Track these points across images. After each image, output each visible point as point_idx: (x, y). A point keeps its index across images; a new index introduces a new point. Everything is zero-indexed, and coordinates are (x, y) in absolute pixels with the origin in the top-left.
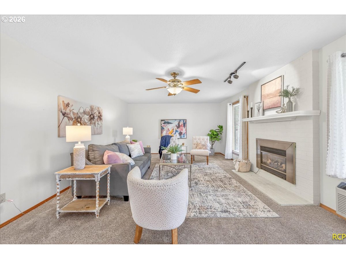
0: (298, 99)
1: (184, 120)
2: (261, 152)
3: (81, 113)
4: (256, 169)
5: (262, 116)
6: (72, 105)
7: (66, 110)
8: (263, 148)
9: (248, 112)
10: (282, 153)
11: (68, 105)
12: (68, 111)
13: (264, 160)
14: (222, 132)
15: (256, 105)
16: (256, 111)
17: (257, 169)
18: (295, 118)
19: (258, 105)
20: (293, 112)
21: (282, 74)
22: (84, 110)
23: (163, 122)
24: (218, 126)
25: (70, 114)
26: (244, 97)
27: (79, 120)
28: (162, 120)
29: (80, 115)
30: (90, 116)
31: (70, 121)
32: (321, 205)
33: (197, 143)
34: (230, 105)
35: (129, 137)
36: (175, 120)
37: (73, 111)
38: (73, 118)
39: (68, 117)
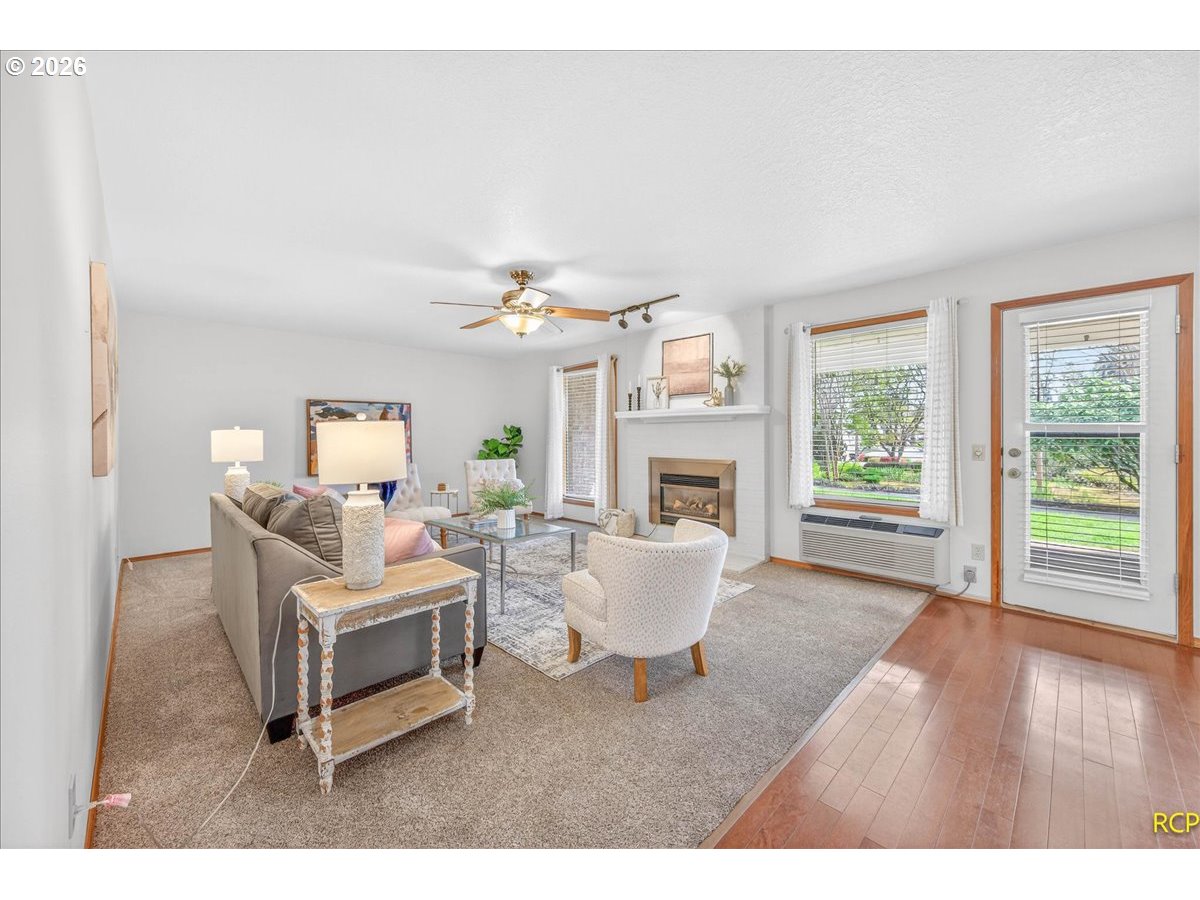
0: (739, 383)
1: (402, 405)
2: (662, 488)
4: (646, 526)
5: (667, 410)
8: (665, 479)
9: (630, 396)
10: (712, 482)
13: (667, 503)
14: (521, 446)
15: (650, 382)
16: (649, 397)
17: (652, 526)
18: (736, 417)
19: (655, 382)
20: (735, 407)
21: (710, 332)
23: (319, 409)
24: (509, 427)
26: (612, 358)
28: (311, 403)
32: (772, 559)
33: (484, 480)
34: (558, 370)
35: (244, 471)
36: (370, 403)
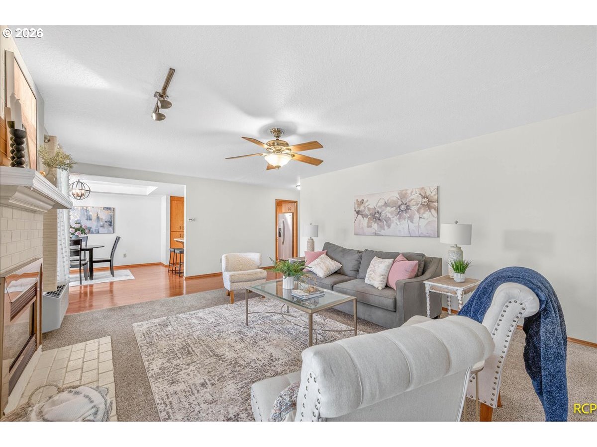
3: (380, 207)
6: (368, 201)
7: (360, 208)
11: (362, 202)
12: (362, 208)
22: (387, 202)
25: (364, 211)
27: (377, 215)
29: (378, 209)
30: (399, 206)
31: (365, 218)
37: (369, 206)
38: (369, 214)
39: (362, 215)
